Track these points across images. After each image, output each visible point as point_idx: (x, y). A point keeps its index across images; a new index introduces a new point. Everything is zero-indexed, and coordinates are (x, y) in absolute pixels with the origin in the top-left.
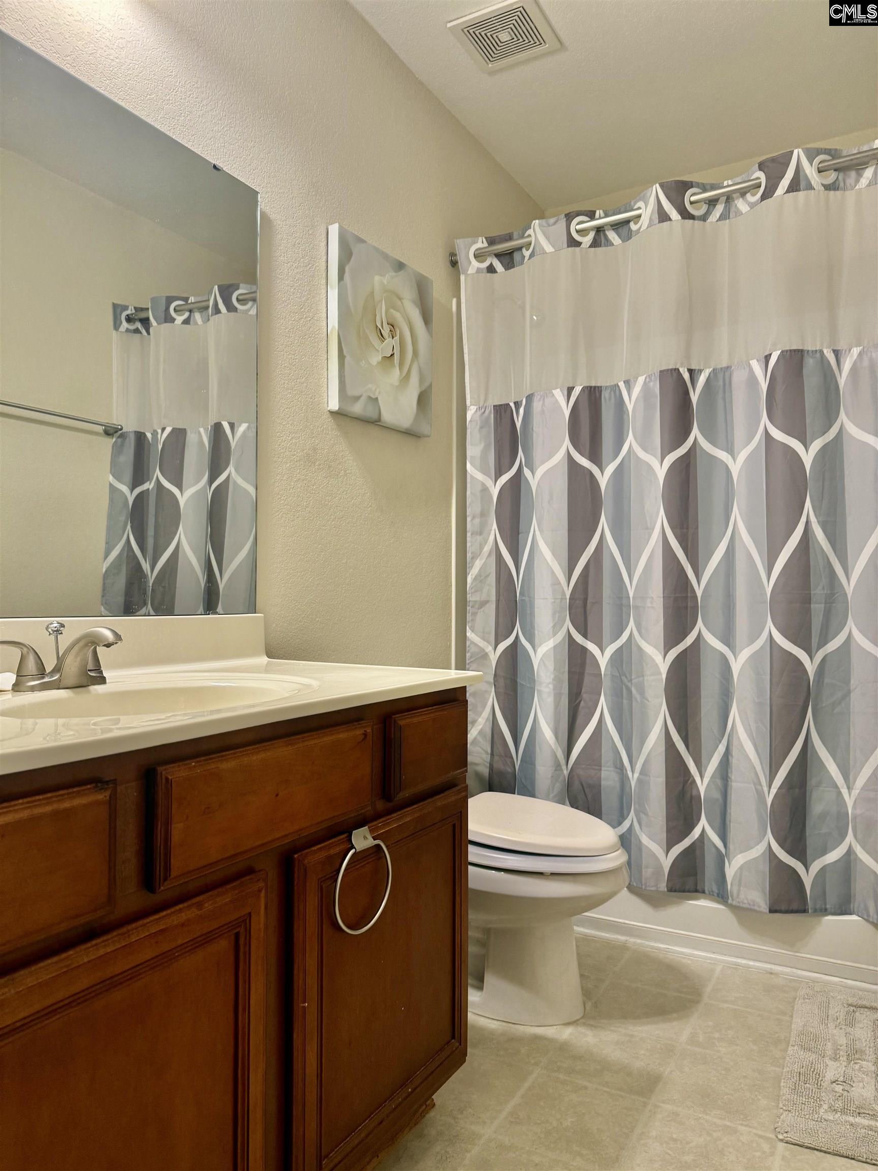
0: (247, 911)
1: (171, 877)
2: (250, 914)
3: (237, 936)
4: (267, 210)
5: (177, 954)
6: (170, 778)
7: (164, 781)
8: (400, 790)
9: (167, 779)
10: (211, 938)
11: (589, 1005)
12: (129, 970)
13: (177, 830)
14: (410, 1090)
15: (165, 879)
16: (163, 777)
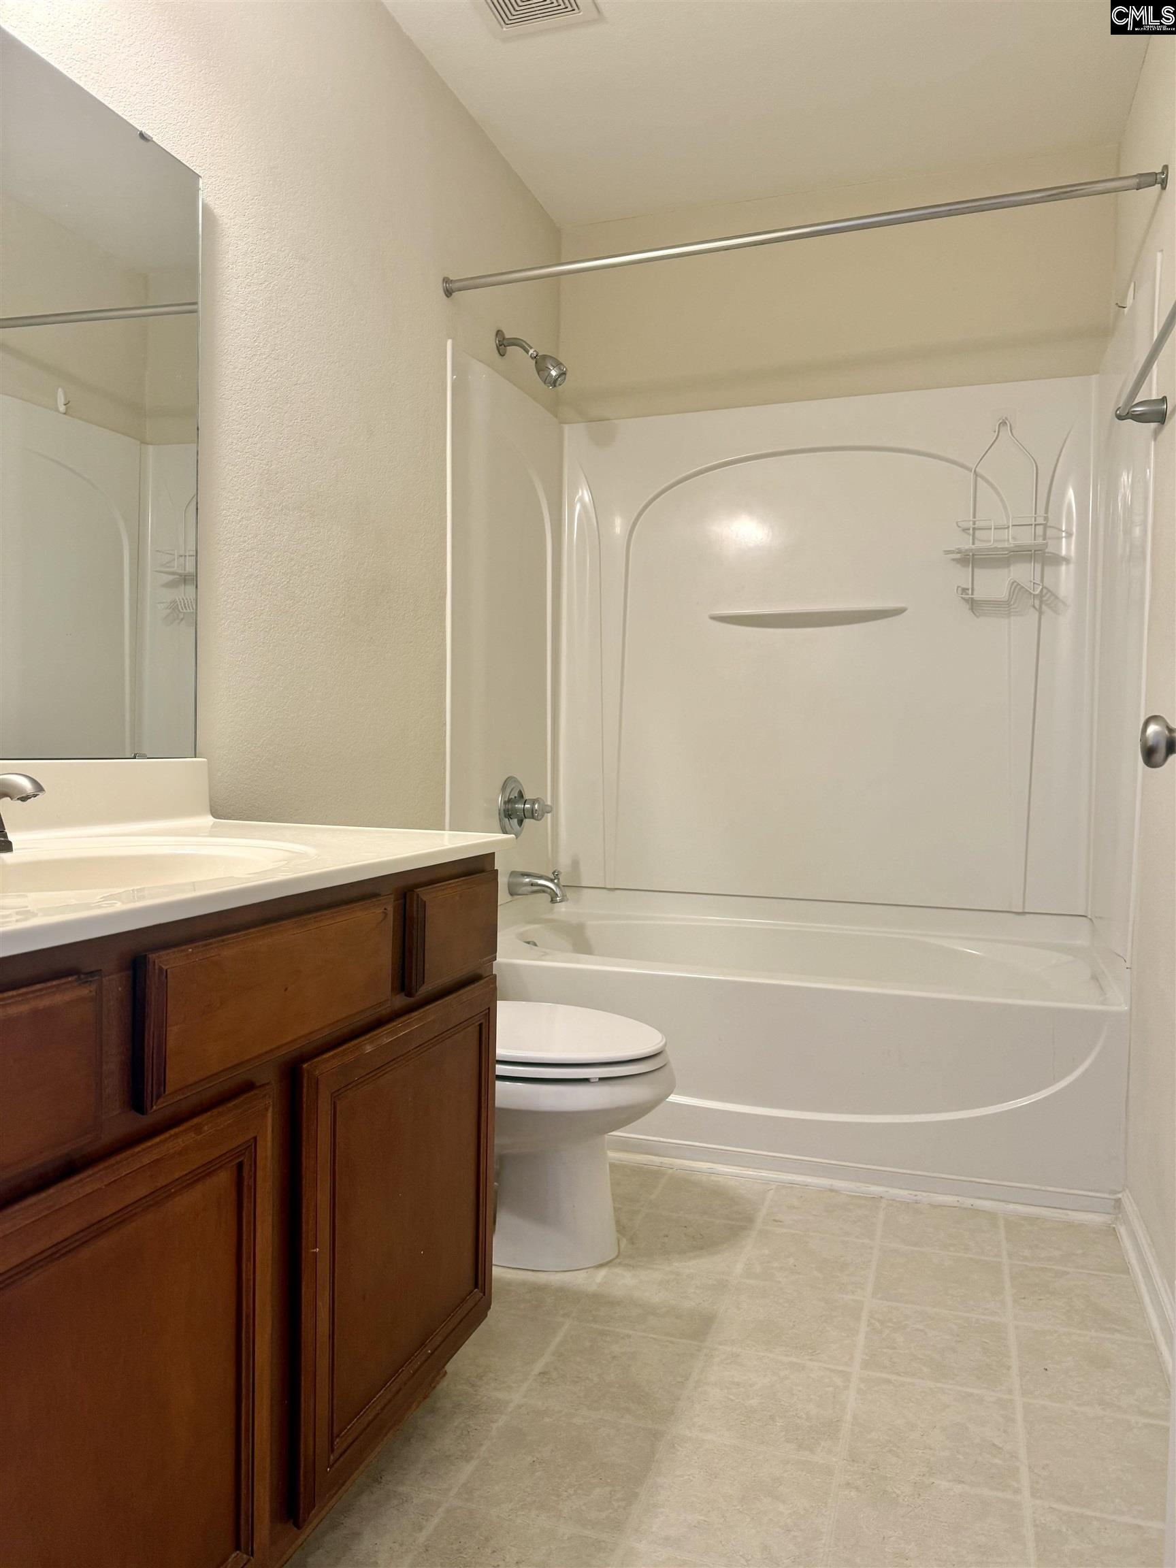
0: (251, 1135)
1: (166, 1093)
2: (255, 1138)
3: (240, 1166)
4: (211, 202)
5: (173, 1190)
6: (165, 968)
7: (157, 971)
8: (423, 983)
9: (161, 969)
10: (212, 1169)
11: (624, 1242)
12: (118, 1211)
13: (174, 1033)
14: (430, 1351)
15: (159, 1097)
16: (157, 967)
